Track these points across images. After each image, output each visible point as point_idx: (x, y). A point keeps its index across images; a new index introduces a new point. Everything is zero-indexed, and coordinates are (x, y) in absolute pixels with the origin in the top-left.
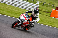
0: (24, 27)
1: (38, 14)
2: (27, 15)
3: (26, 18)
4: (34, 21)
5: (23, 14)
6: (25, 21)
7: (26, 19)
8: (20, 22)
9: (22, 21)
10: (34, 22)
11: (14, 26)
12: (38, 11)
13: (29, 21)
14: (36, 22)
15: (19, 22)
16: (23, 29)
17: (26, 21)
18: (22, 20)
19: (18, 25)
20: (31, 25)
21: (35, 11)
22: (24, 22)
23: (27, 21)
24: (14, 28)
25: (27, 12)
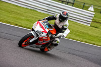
0: (41, 46)
1: (67, 23)
2: (46, 24)
3: (44, 30)
5: (40, 22)
6: (42, 35)
8: (34, 37)
10: (59, 37)
11: (23, 43)
12: (66, 16)
13: (50, 36)
15: (32, 37)
16: (39, 49)
17: (44, 34)
18: (37, 33)
20: (54, 42)
21: (61, 16)
22: (40, 37)
23: (47, 35)
24: (23, 47)
25: (47, 19)
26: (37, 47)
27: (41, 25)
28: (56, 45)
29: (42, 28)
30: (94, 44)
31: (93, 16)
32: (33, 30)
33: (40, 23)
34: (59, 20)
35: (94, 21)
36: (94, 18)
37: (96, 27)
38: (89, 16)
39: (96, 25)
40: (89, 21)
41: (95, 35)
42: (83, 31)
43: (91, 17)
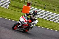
4: (33, 22)
6: (24, 23)
7: (26, 21)
9: (22, 23)
12: (36, 13)
13: (28, 23)
14: (35, 24)
15: (19, 24)
19: (18, 26)
20: (30, 27)
22: (23, 24)
25: (26, 15)
26: (22, 29)
27: (23, 18)
28: (32, 28)
29: (24, 19)
30: (11, 19)
31: (10, 2)
32: (20, 21)
33: (23, 17)
34: (33, 15)
35: (10, 5)
36: (10, 4)
37: (11, 9)
38: (7, 3)
39: (11, 8)
40: (7, 6)
41: (11, 13)
42: (3, 11)
43: (9, 3)
